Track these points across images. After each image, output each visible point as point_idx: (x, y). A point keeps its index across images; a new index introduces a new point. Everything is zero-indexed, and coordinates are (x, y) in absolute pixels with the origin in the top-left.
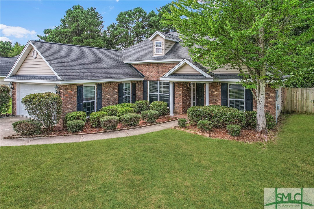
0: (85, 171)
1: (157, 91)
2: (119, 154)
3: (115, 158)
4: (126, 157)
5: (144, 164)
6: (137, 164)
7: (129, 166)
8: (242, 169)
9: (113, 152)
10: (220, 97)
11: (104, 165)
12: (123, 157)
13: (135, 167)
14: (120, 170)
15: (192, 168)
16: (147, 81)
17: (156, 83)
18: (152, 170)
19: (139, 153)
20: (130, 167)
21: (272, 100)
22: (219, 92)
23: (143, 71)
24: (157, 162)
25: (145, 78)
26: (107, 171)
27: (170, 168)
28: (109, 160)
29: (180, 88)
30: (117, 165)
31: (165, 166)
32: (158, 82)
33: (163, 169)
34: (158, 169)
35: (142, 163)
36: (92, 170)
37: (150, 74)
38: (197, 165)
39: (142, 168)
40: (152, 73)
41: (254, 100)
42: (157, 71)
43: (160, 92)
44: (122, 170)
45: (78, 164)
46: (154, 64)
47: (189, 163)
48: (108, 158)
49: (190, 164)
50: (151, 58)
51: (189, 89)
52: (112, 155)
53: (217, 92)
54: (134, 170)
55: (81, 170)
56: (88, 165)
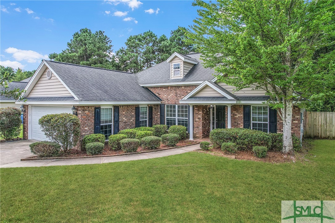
0: (91, 203)
1: (174, 115)
2: (127, 184)
3: (122, 189)
4: (134, 188)
5: (154, 196)
6: (146, 195)
7: (137, 197)
8: (258, 201)
9: (120, 182)
10: (243, 120)
11: (111, 197)
12: (131, 188)
13: (144, 199)
14: (128, 202)
15: (204, 199)
16: (165, 104)
17: (174, 107)
18: (161, 202)
19: (149, 184)
20: (139, 198)
21: (297, 122)
22: (241, 115)
23: (160, 95)
24: (167, 194)
25: (162, 101)
26: (114, 203)
27: (181, 200)
28: (116, 191)
29: (200, 111)
30: (125, 196)
31: (176, 197)
32: (177, 106)
33: (174, 200)
34: (168, 201)
35: (151, 195)
36: (98, 202)
37: (167, 97)
38: (211, 196)
39: (152, 199)
40: (170, 97)
41: (278, 122)
42: (175, 94)
43: (179, 116)
44: (130, 201)
45: (83, 196)
46: (172, 87)
47: (201, 195)
48: (115, 189)
49: (203, 196)
50: (168, 80)
51: (208, 113)
52: (119, 186)
53: (239, 115)
54: (142, 202)
55: (86, 202)
56: (94, 196)
